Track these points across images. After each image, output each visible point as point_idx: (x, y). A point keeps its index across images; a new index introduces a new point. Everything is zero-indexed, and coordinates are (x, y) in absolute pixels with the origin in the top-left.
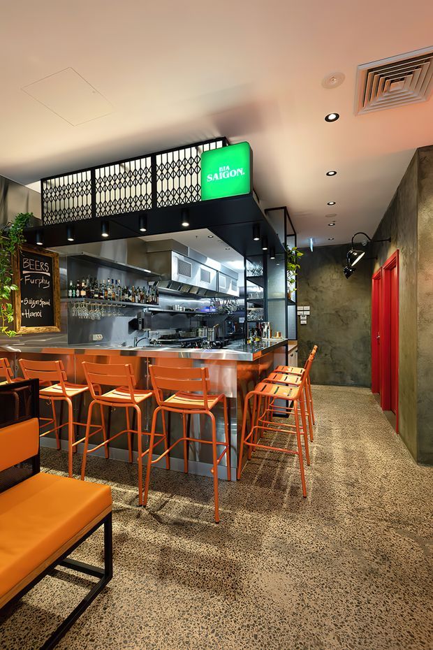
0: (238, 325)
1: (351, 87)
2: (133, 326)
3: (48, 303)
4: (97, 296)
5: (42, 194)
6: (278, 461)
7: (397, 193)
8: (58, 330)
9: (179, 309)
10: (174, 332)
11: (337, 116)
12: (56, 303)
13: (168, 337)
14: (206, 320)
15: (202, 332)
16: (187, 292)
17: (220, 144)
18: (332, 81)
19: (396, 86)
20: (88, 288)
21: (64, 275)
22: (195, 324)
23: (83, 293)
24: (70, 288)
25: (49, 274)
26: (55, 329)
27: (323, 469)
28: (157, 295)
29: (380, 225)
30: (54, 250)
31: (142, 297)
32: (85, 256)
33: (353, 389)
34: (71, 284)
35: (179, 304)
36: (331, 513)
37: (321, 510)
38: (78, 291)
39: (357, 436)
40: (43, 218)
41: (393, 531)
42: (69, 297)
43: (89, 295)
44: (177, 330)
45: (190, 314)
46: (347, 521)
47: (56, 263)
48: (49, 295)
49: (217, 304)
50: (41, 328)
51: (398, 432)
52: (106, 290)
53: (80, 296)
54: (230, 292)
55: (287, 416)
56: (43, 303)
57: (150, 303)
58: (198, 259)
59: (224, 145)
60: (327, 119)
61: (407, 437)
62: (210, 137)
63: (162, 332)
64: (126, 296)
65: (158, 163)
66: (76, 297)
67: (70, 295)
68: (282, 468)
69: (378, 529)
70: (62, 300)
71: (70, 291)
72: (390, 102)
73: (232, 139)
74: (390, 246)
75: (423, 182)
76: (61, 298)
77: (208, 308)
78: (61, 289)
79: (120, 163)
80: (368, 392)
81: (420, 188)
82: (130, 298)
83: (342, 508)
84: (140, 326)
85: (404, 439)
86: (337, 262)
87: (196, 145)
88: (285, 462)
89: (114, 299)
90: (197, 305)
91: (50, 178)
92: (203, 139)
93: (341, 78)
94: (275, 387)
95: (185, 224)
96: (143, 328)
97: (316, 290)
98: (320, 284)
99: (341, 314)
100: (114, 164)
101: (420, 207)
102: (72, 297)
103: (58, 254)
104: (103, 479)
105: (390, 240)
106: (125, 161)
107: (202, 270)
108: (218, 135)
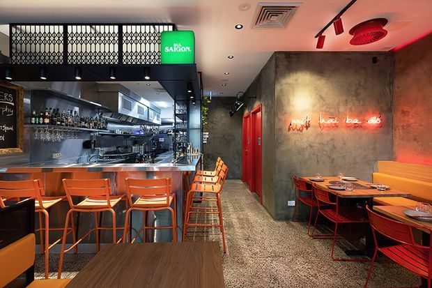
0: (159, 143)
1: (253, 13)
2: (86, 145)
3: (12, 129)
4: (59, 123)
5: (11, 37)
6: (203, 232)
7: (261, 73)
8: (21, 151)
9: (119, 132)
10: (115, 149)
11: (242, 27)
12: (20, 129)
13: (111, 153)
14: (137, 141)
15: (135, 149)
16: (126, 120)
17: (171, 28)
18: (244, 7)
19: (274, 18)
20: (52, 117)
21: (28, 104)
22: (129, 143)
23: (47, 121)
24: (33, 116)
25: (13, 104)
26: (18, 150)
27: (230, 232)
28: (107, 123)
29: (249, 89)
30: (19, 84)
31: (95, 125)
32: (49, 91)
33: (232, 181)
34: (34, 113)
35: (118, 129)
36: (242, 259)
37: (236, 259)
38: (41, 119)
39: (242, 210)
40: (11, 56)
41: (274, 262)
42: (32, 124)
43: (52, 123)
44: (117, 148)
45: (126, 136)
46: (251, 262)
47: (20, 95)
48: (13, 121)
49: (145, 130)
50: (4, 150)
51: (261, 204)
52: (67, 119)
53: (44, 123)
54: (155, 121)
55: (201, 202)
56: (6, 128)
57: (100, 129)
58: (136, 99)
59: (174, 30)
60: (236, 27)
61: (268, 207)
62: (164, 21)
63: (105, 149)
64: (83, 124)
65: (124, 31)
66: (39, 123)
67: (34, 122)
68: (207, 236)
69: (267, 263)
70: (25, 126)
71: (34, 119)
72: (269, 26)
73: (179, 27)
74: (255, 101)
75: (278, 69)
76: (25, 124)
77: (139, 132)
78: (25, 117)
79: (91, 25)
80: (240, 182)
81: (276, 72)
82: (86, 125)
83: (247, 254)
84: (93, 145)
85: (266, 208)
86: (224, 107)
87: (154, 25)
88: (207, 232)
89: (73, 126)
90: (131, 130)
91: (21, 24)
92: (160, 22)
93: (249, 7)
94: (203, 185)
95: (147, 78)
96: (95, 147)
97: (212, 122)
98: (215, 119)
99: (226, 137)
100: (86, 24)
101: (276, 82)
102: (35, 123)
103: (22, 88)
104: (76, 271)
105: (256, 97)
106: (96, 24)
107: (139, 106)
108: (170, 21)
